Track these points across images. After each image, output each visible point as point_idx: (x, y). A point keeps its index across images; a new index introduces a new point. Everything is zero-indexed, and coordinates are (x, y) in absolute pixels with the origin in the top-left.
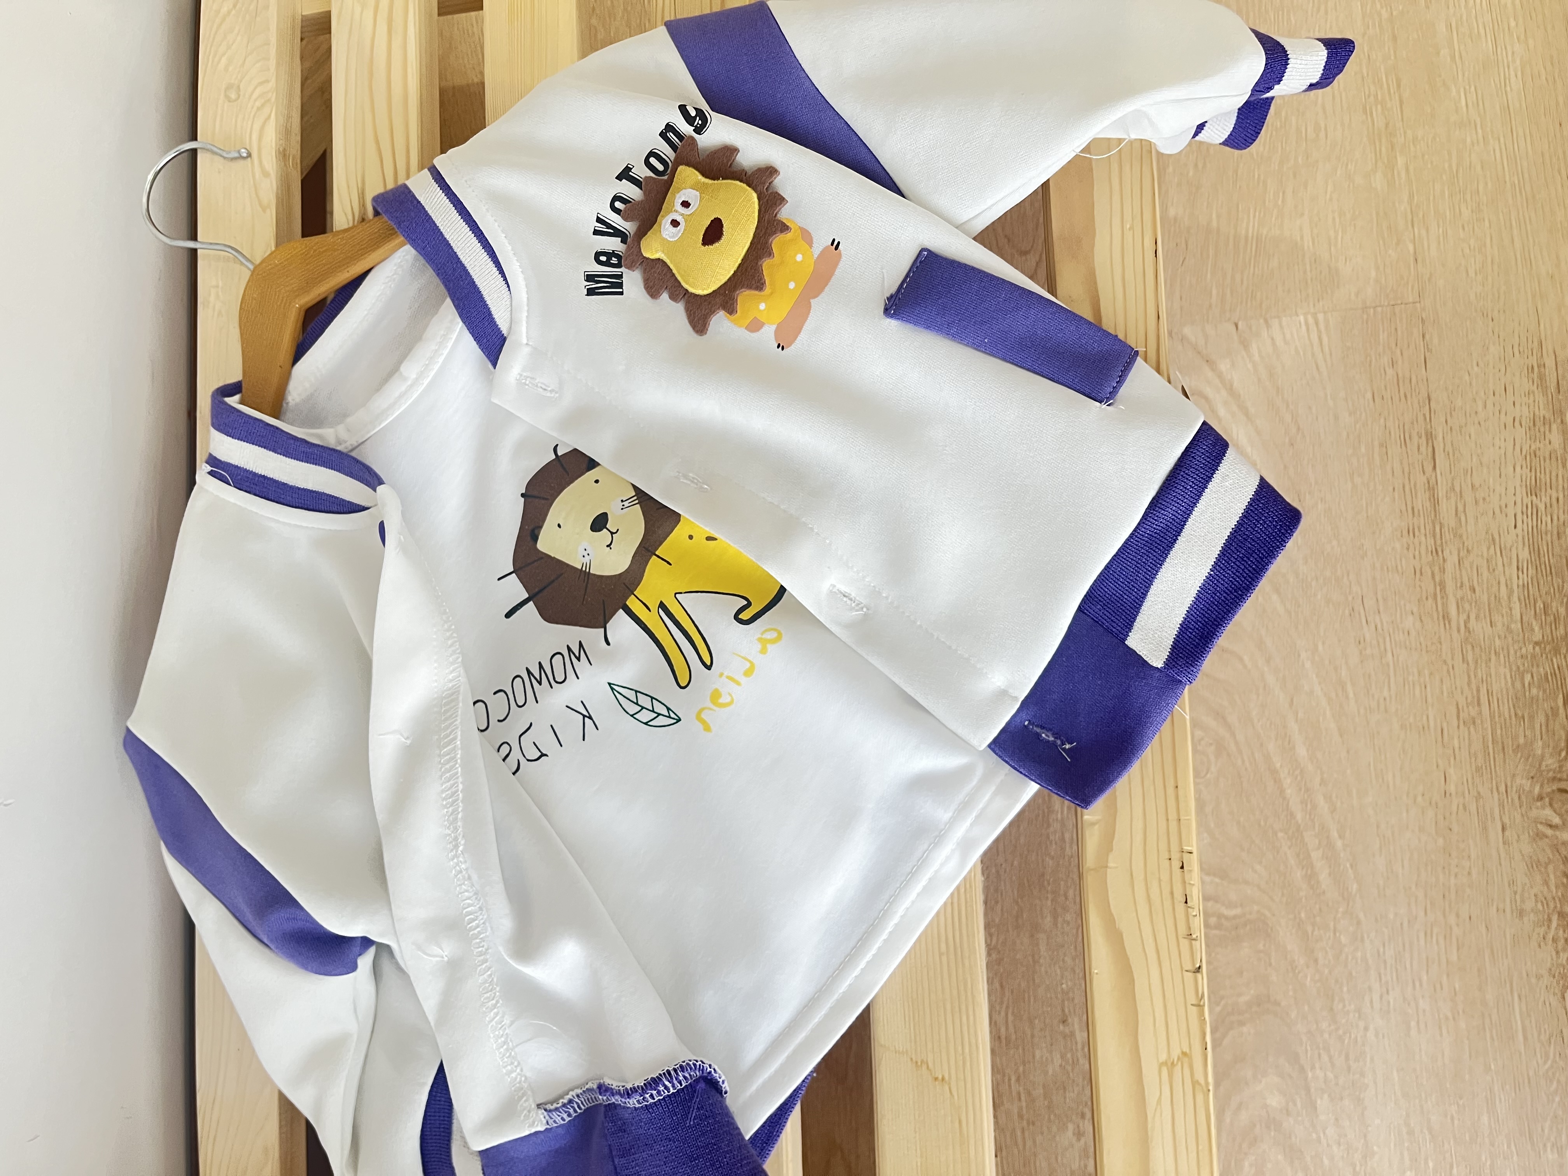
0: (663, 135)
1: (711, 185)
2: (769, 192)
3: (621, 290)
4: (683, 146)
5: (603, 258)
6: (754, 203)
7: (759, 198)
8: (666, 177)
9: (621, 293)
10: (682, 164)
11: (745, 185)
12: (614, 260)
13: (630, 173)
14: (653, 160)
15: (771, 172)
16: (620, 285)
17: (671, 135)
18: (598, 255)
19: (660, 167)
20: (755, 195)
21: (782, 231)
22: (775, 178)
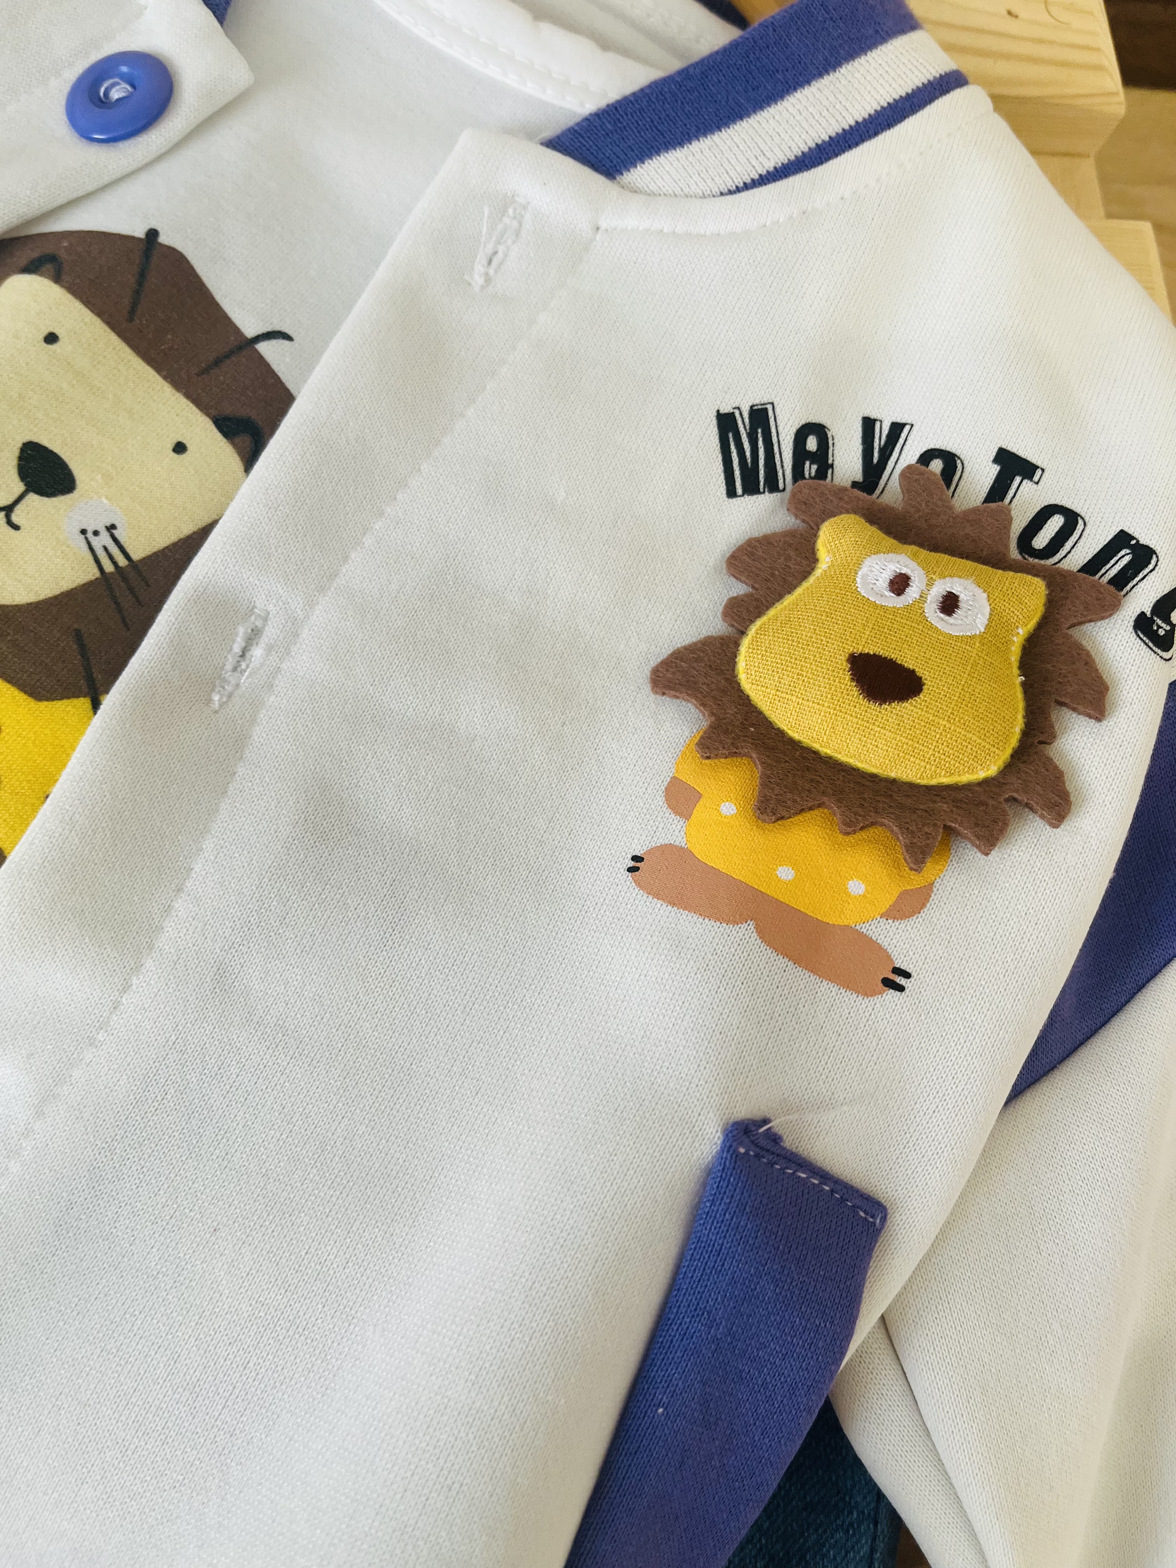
0: (1122, 539)
1: (1007, 660)
2: (1006, 806)
3: (739, 491)
4: (1096, 586)
5: (812, 444)
6: (973, 771)
7: (986, 783)
8: (1014, 553)
9: (731, 493)
10: (1049, 586)
11: (1014, 741)
12: (810, 469)
13: (1018, 479)
14: (1056, 523)
15: (1056, 805)
16: (751, 488)
17: (1124, 558)
18: (818, 430)
19: (1041, 541)
20: (992, 770)
21: (910, 848)
22: (1042, 817)
